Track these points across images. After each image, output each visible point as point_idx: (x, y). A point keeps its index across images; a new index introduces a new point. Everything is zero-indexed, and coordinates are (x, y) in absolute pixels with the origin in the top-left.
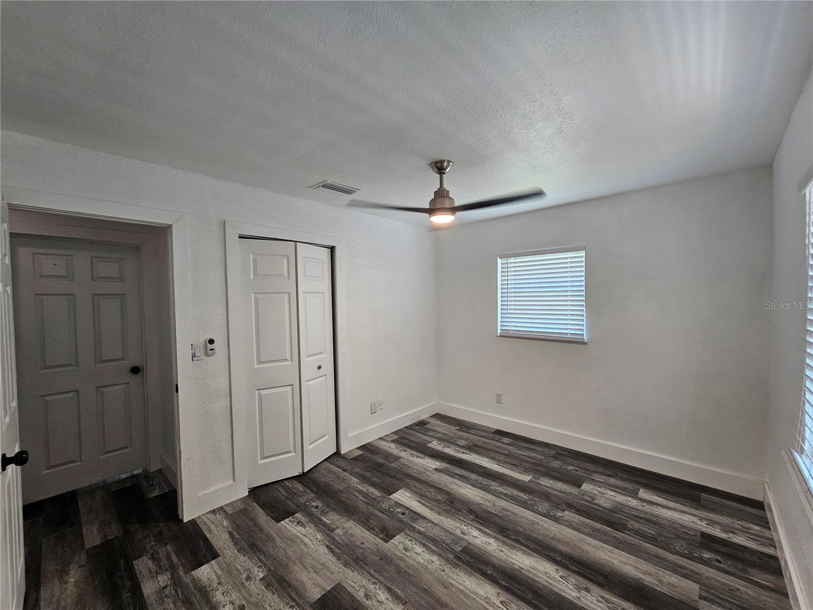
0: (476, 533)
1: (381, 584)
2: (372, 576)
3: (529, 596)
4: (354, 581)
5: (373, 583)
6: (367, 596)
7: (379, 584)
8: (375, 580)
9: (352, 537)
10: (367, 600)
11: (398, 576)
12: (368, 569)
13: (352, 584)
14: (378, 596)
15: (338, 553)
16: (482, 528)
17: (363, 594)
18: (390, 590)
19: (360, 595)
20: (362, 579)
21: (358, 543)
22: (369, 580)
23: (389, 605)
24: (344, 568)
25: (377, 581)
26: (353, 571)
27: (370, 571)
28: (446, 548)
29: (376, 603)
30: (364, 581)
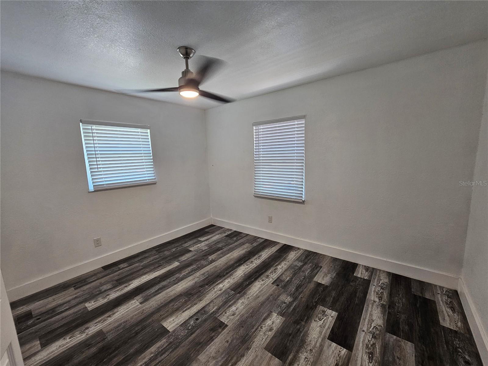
0: (221, 286)
1: (261, 324)
2: (256, 329)
3: (258, 274)
4: (261, 339)
5: (261, 328)
6: (271, 330)
7: (261, 325)
8: (259, 328)
9: (219, 351)
10: (273, 329)
11: (254, 316)
12: (251, 333)
13: (264, 340)
14: (270, 324)
15: (237, 358)
16: (217, 283)
17: (270, 332)
18: (265, 319)
19: (271, 334)
20: (259, 335)
21: (227, 345)
22: (260, 331)
23: (274, 319)
24: (251, 349)
25: (260, 327)
26: (254, 342)
27: (252, 332)
28: (232, 297)
29: (274, 325)
30: (260, 334)
